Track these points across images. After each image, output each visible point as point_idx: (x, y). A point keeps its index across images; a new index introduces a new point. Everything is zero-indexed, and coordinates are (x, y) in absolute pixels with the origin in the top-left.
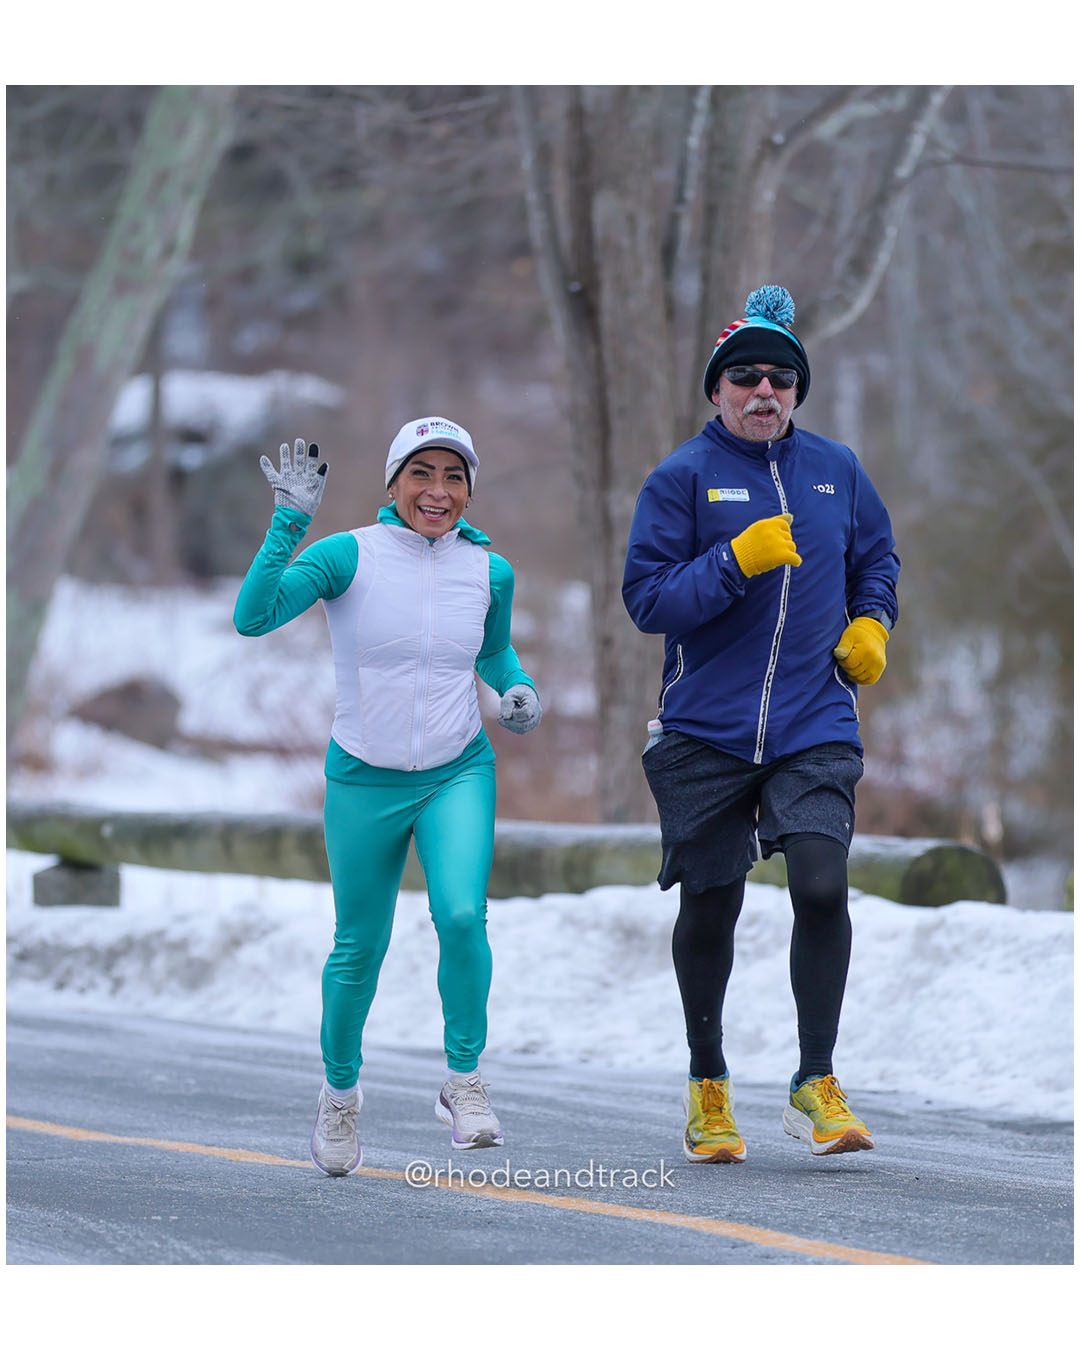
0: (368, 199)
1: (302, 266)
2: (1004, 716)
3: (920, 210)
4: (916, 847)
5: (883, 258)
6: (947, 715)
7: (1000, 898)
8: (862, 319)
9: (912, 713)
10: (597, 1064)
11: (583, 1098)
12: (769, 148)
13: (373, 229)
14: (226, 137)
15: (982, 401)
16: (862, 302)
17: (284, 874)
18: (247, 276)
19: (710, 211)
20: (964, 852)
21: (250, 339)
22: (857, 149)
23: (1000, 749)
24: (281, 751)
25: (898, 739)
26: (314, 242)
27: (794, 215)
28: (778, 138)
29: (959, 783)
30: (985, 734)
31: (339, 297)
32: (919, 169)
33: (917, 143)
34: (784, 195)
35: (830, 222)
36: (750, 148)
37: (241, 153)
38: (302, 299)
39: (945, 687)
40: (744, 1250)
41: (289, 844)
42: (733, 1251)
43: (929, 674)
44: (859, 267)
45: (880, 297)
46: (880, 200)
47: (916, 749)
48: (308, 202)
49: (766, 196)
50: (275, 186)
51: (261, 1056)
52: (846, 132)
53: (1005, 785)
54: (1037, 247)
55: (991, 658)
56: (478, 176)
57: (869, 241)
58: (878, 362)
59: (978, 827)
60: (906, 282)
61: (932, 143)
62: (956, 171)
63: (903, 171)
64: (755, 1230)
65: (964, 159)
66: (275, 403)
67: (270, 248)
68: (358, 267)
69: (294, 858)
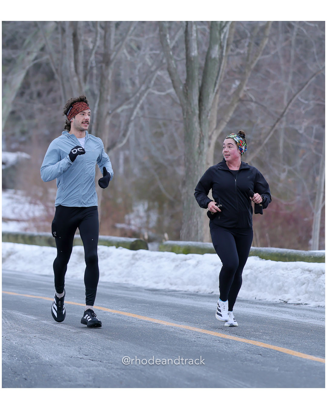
0: (35, 121)
1: (23, 133)
2: (148, 216)
3: (135, 125)
4: (133, 240)
5: (128, 134)
6: (138, 216)
7: (147, 249)
8: (125, 145)
9: (132, 216)
10: (75, 278)
11: (72, 284)
12: (108, 114)
13: (36, 127)
14: (10, 109)
15: (146, 159)
16: (125, 141)
17: (18, 243)
18: (13, 135)
19: (98, 125)
20: (141, 241)
21: (14, 146)
22: (124, 114)
23: (148, 222)
24: (18, 221)
25: (129, 220)
26: (26, 129)
27: (113, 126)
28: (110, 112)
29: (140, 228)
30: (145, 219)
31: (30, 139)
32: (136, 118)
33: (135, 113)
34: (111, 122)
35: (119, 127)
36: (105, 113)
37: (13, 113)
38: (23, 139)
39: (138, 211)
40: (101, 311)
41: (19, 237)
42: (99, 312)
43: (135, 209)
44: (124, 135)
45: (128, 141)
46: (128, 124)
47: (133, 222)
48: (25, 121)
49: (108, 122)
50: (19, 119)
51: (14, 275)
52: (122, 111)
53: (148, 229)
54: (156, 133)
55: (146, 206)
56: (56, 117)
57: (126, 131)
58: (127, 152)
59: (143, 236)
60: (133, 139)
61: (137, 113)
62: (142, 119)
63: (132, 118)
64: (103, 308)
65: (144, 116)
66: (18, 158)
67: (17, 130)
68: (33, 133)
69: (20, 240)
